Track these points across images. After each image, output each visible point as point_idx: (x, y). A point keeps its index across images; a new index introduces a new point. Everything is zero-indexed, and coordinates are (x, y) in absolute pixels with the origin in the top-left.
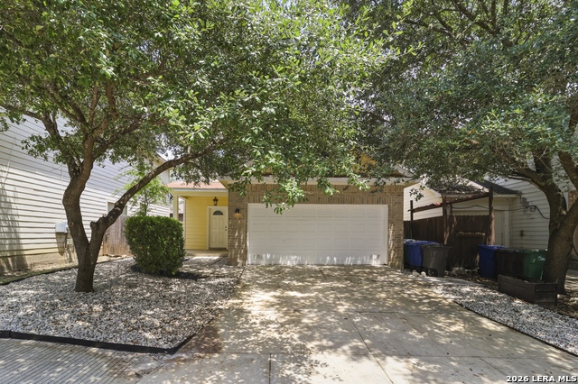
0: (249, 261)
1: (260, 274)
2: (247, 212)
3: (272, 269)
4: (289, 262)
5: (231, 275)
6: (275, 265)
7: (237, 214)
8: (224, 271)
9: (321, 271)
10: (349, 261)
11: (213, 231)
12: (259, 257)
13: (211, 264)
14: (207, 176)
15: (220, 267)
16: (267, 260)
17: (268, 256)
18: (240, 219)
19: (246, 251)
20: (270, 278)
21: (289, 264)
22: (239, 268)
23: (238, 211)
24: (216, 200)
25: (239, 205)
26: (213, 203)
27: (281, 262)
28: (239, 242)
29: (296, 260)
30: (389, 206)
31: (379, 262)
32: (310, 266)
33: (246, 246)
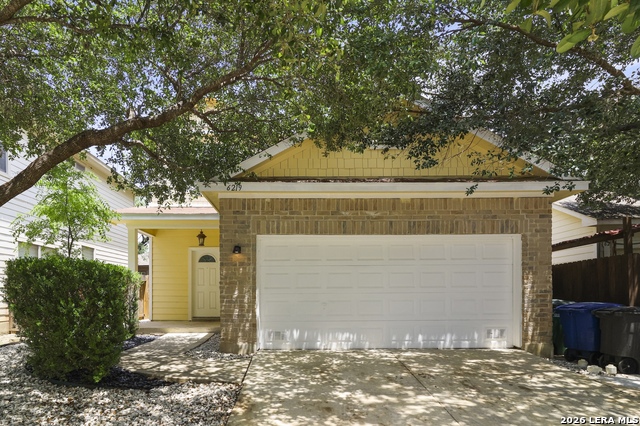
0: (261, 344)
1: (283, 373)
2: (254, 250)
3: (305, 359)
4: (336, 344)
5: (223, 378)
6: (308, 350)
7: (237, 256)
8: (212, 366)
9: (403, 366)
10: (447, 342)
11: (198, 288)
12: (279, 335)
13: (189, 351)
14: (181, 189)
15: (206, 357)
16: (293, 342)
17: (296, 334)
18: (242, 264)
19: (254, 326)
20: (305, 383)
21: (334, 348)
22: (241, 358)
23: (237, 249)
24: (202, 236)
25: (239, 239)
26: (197, 241)
27: (320, 344)
28: (241, 308)
29: (348, 340)
30: (524, 238)
31: (505, 343)
32: (376, 353)
33: (254, 316)
